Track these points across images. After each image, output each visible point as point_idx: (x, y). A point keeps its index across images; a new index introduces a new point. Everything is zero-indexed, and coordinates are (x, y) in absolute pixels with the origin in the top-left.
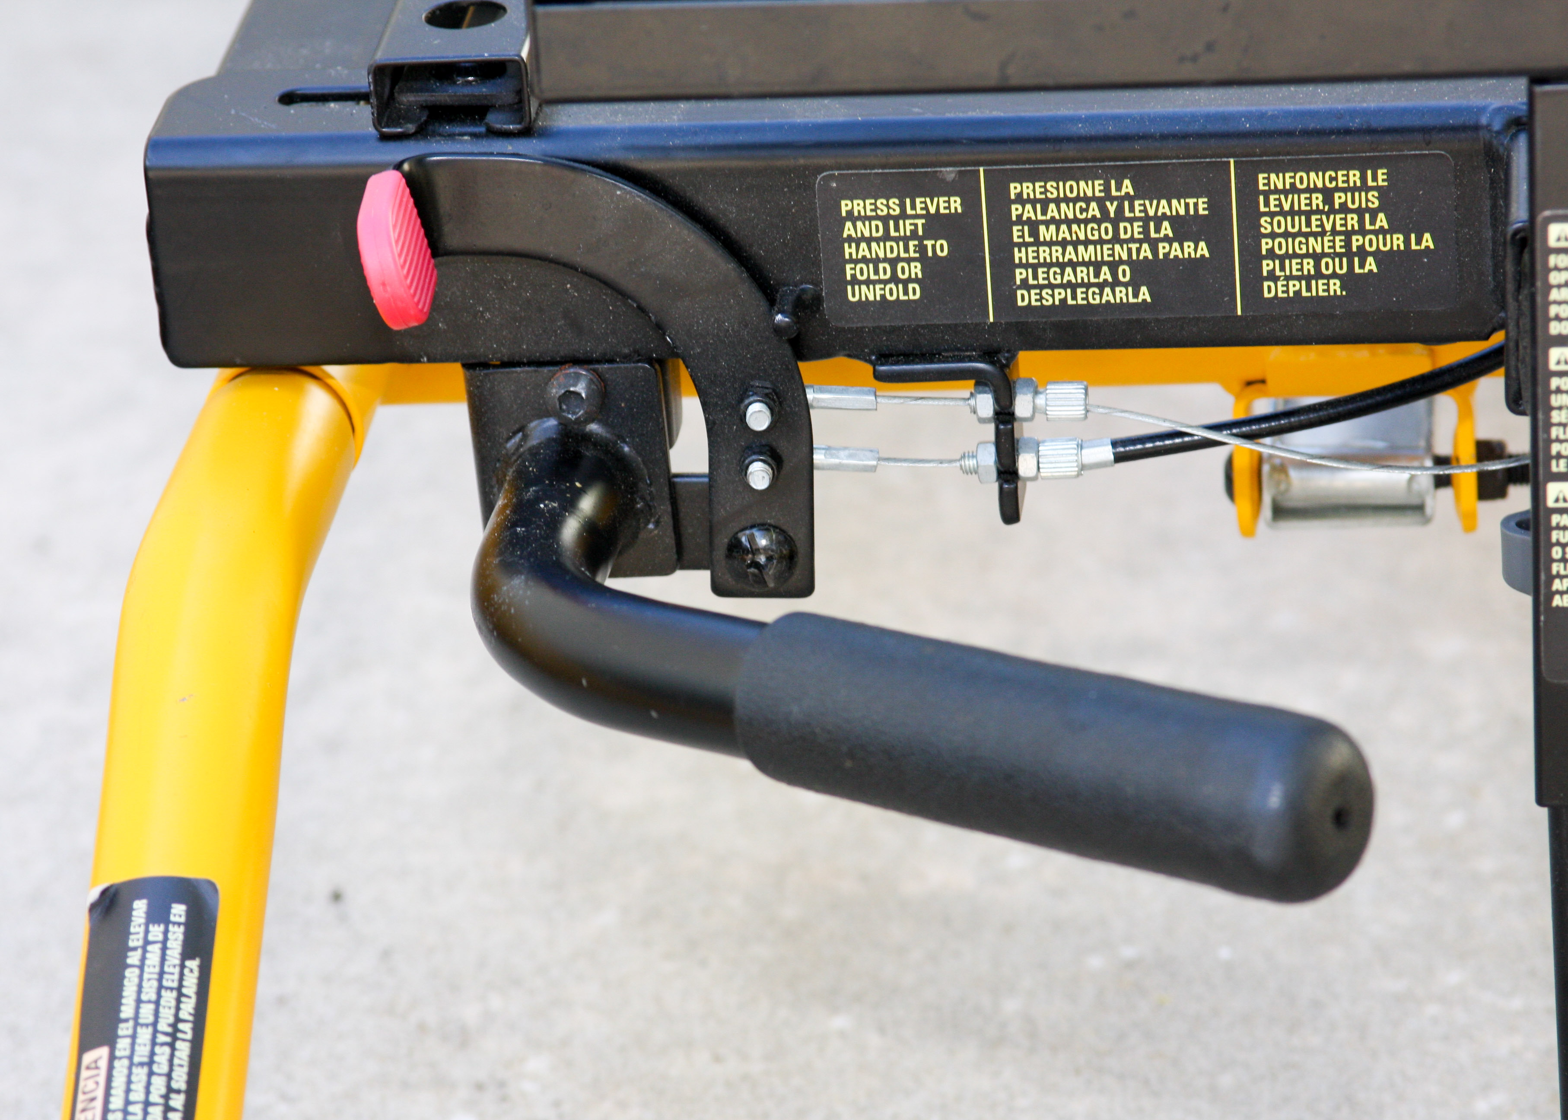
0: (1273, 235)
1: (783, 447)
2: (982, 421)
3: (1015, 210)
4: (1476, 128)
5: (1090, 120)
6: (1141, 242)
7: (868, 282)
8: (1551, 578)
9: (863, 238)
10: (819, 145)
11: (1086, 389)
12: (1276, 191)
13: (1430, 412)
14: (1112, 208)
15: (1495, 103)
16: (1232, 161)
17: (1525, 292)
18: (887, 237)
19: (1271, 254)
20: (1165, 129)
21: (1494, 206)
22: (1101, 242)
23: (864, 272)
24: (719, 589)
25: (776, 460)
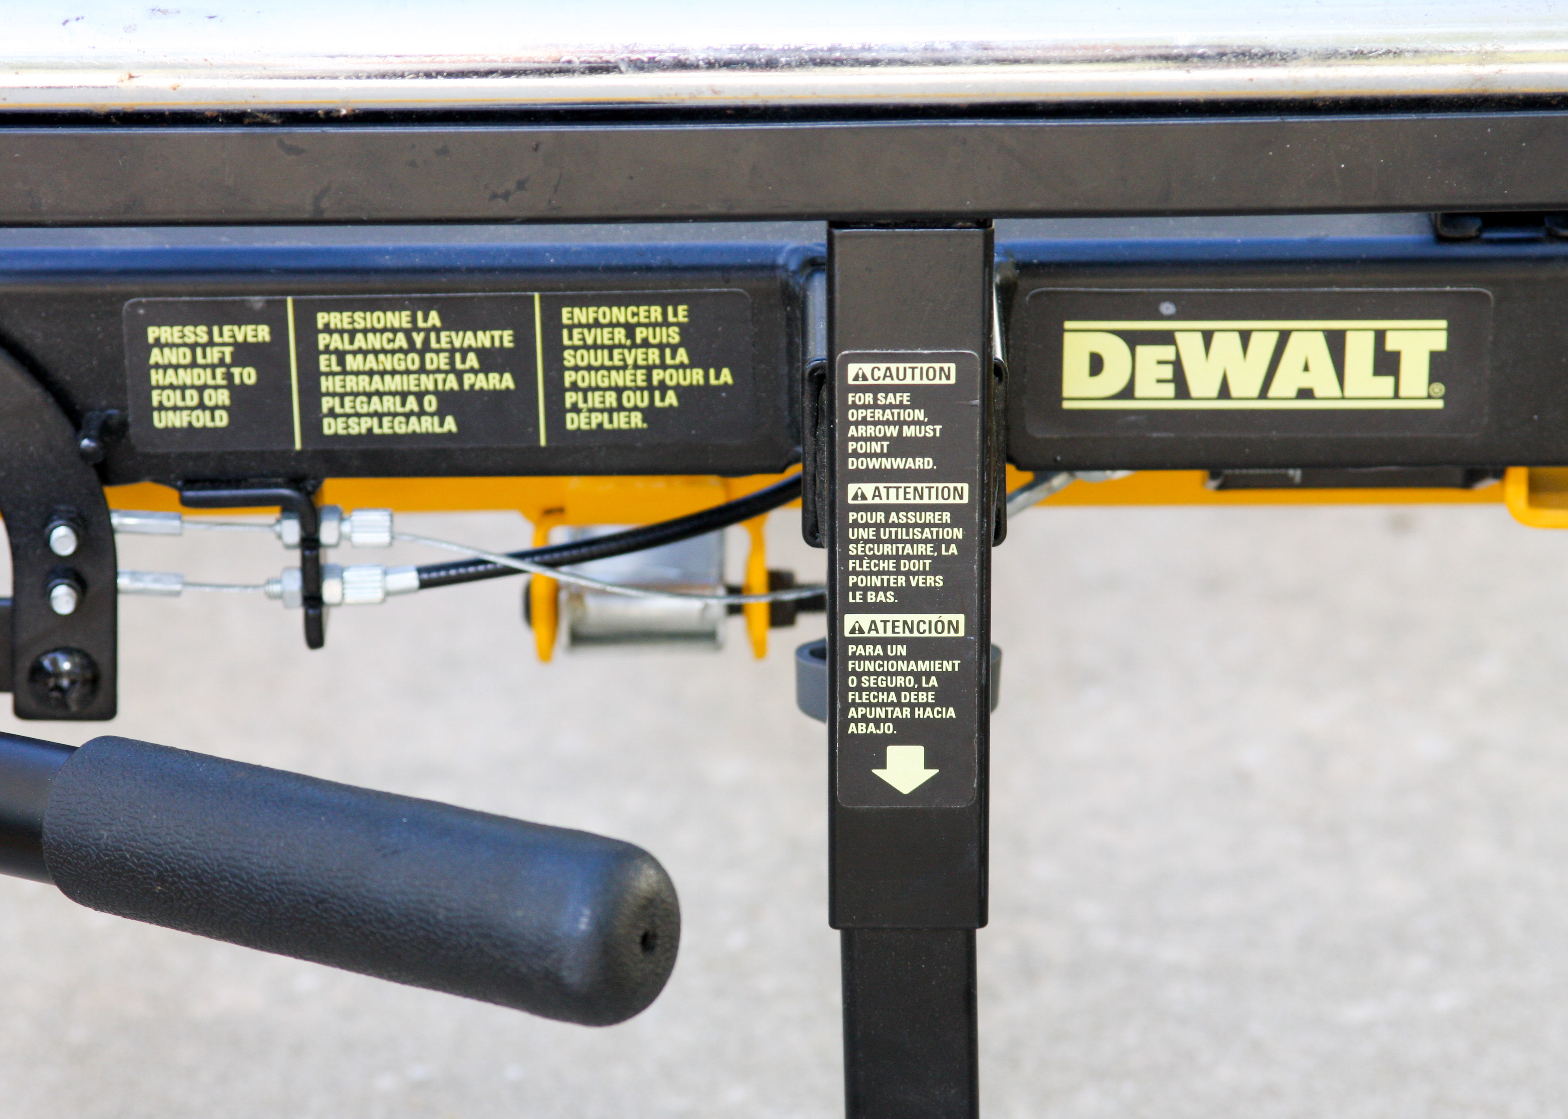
0: (576, 369)
1: (88, 571)
2: (288, 547)
3: (323, 340)
4: (773, 267)
5: (397, 252)
6: (447, 372)
7: (175, 408)
8: (847, 707)
9: (170, 366)
10: (125, 273)
11: (391, 516)
12: (580, 325)
13: (722, 543)
14: (418, 339)
15: (791, 243)
16: (537, 295)
17: (824, 427)
18: (194, 364)
19: (575, 387)
20: (471, 262)
21: (791, 343)
22: (408, 372)
23: (172, 398)
24: (21, 712)
25: (80, 584)
